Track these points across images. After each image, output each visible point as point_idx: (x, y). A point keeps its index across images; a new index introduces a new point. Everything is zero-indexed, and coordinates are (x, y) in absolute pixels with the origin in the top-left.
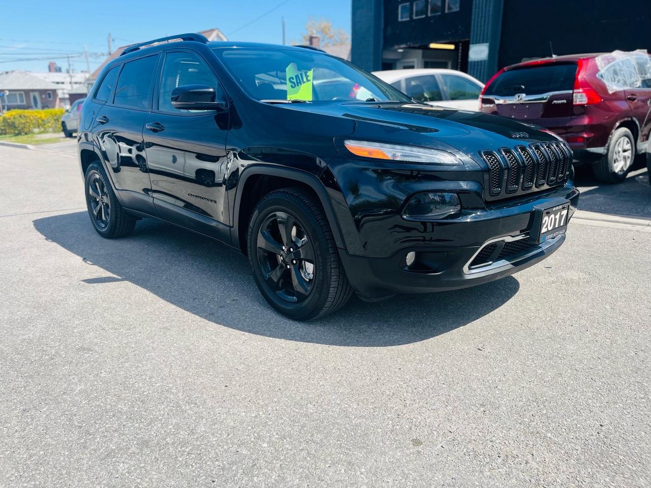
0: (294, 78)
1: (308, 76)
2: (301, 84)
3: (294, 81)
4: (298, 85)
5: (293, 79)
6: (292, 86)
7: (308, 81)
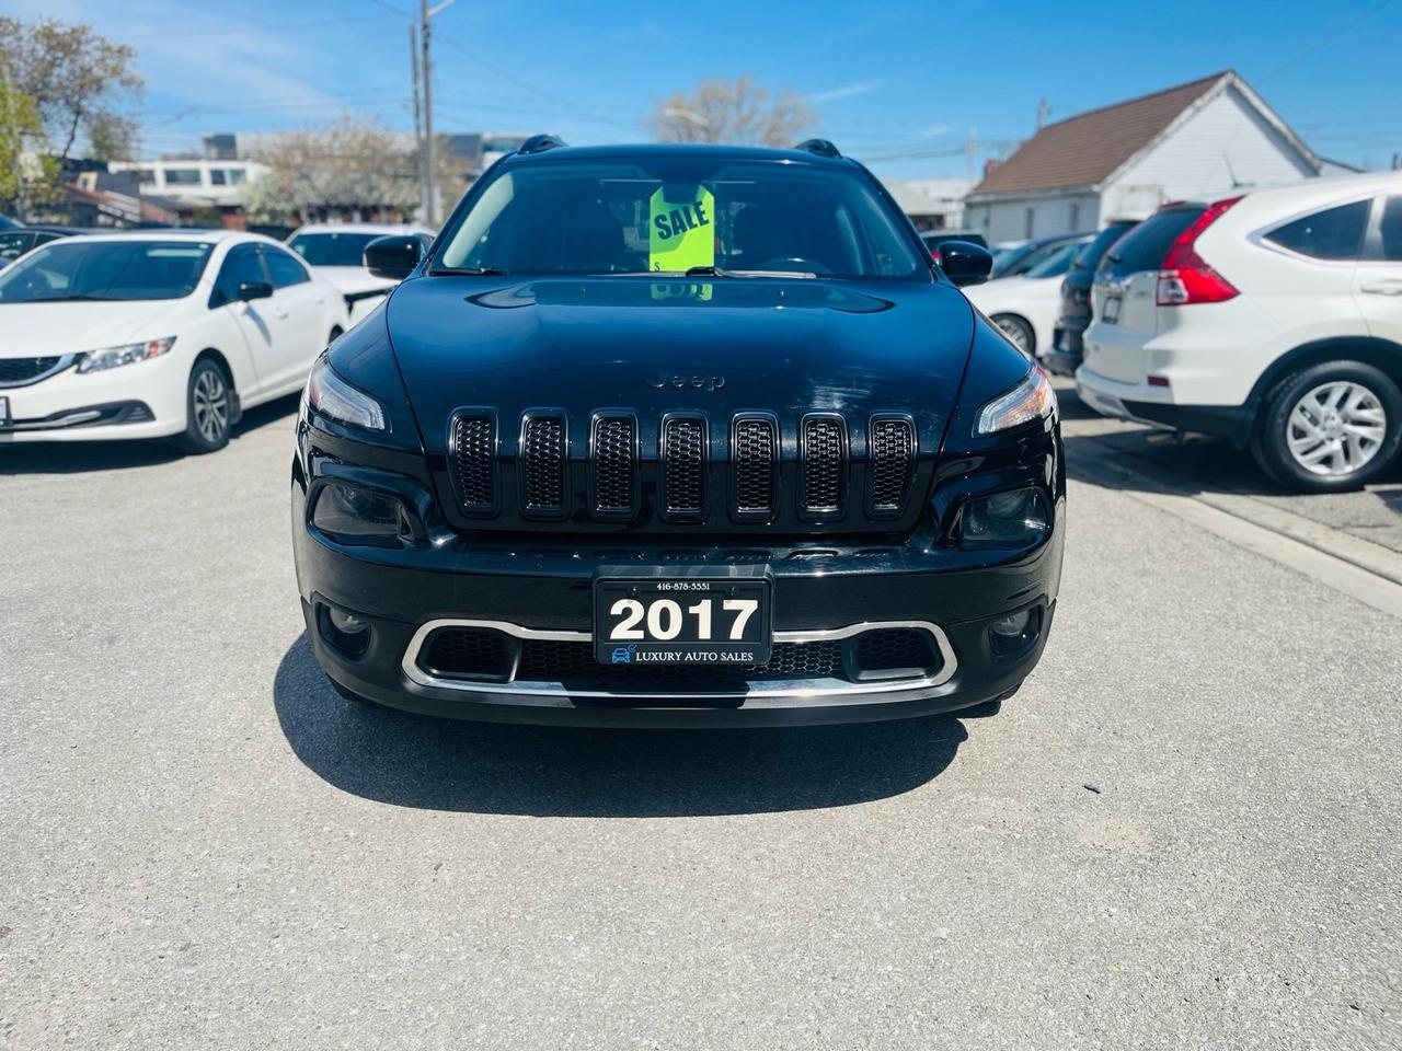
0: (668, 217)
1: (704, 212)
2: (685, 230)
3: (668, 223)
4: (676, 233)
5: (664, 218)
6: (661, 235)
7: (703, 222)
